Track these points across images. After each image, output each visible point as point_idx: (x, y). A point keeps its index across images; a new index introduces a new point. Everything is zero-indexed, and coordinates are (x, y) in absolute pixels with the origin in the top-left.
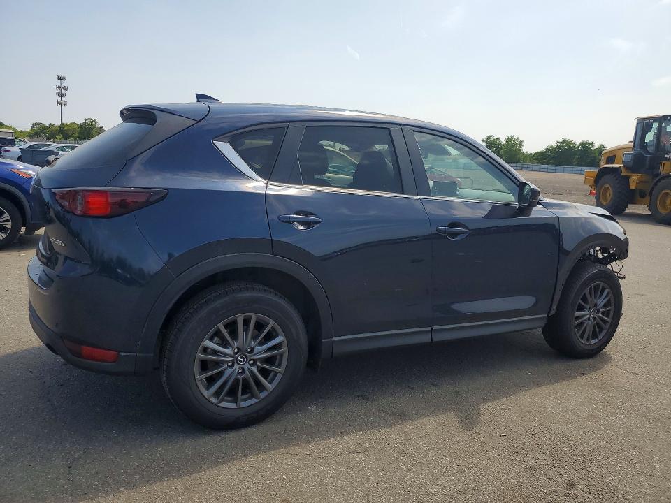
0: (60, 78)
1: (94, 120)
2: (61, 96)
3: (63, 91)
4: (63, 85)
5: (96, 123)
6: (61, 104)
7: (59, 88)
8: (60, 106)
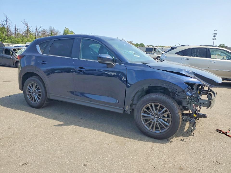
0: (215, 31)
1: (224, 44)
2: (214, 37)
3: (215, 35)
4: (216, 33)
5: (224, 45)
6: (214, 40)
7: (214, 34)
8: (213, 40)
